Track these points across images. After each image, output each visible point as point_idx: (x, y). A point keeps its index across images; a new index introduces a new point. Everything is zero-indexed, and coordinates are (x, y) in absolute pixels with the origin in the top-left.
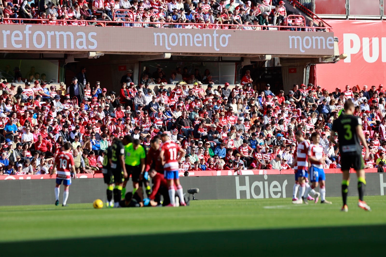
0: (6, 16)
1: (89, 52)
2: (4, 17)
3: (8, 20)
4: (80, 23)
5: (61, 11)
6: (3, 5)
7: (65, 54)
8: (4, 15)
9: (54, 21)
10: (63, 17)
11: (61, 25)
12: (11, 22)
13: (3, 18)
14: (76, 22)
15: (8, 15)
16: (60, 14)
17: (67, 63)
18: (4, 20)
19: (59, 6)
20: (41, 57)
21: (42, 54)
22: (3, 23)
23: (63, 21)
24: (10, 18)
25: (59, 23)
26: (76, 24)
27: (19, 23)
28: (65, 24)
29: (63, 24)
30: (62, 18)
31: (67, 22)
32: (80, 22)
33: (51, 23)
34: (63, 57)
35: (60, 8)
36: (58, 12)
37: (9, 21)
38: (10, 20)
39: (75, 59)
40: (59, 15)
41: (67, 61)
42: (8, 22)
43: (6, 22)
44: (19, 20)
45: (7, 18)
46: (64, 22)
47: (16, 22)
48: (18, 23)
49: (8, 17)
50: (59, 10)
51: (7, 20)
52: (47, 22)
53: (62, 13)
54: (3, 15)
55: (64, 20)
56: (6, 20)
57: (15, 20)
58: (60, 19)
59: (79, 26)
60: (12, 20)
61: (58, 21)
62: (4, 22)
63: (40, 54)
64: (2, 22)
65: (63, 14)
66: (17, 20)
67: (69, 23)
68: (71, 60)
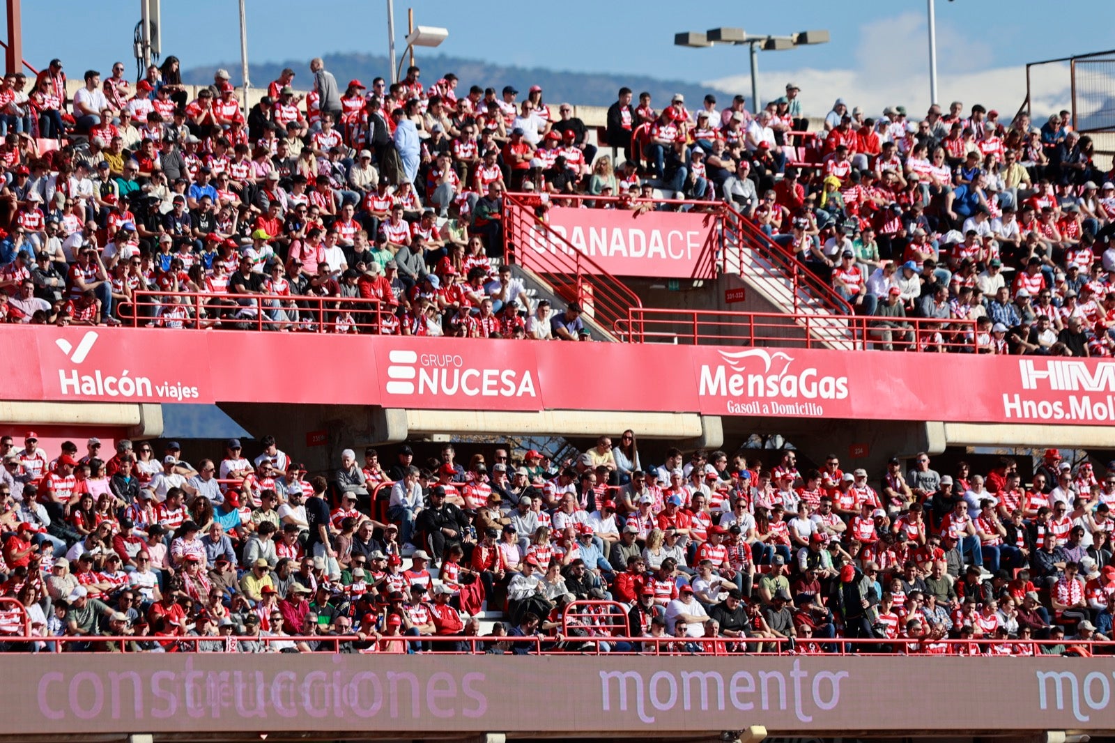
1: (1045, 731)
2: (798, 636)
3: (808, 643)
4: (1017, 648)
5: (959, 614)
6: (792, 602)
8: (797, 629)
9: (941, 645)
10: (967, 631)
11: (962, 654)
12: (817, 650)
14: (1005, 645)
15: (807, 629)
16: (959, 623)
18: (797, 644)
19: (956, 599)
21: (910, 739)
23: (967, 645)
24: (813, 637)
25: (956, 648)
26: (1008, 651)
27: (840, 651)
28: (973, 652)
29: (967, 651)
30: (963, 635)
31: (980, 645)
32: (1017, 644)
33: (933, 651)
35: (958, 607)
36: (953, 617)
37: (813, 648)
38: (814, 643)
40: (955, 625)
42: (808, 650)
43: (802, 649)
44: (839, 644)
45: (805, 637)
46: (970, 645)
47: (830, 648)
48: (836, 653)
50: (955, 612)
51: (806, 644)
52: (922, 648)
53: (962, 622)
54: (793, 628)
55: (970, 639)
56: (801, 643)
57: (828, 644)
58: (960, 638)
59: (1014, 656)
60: (820, 643)
61: (953, 644)
62: (798, 650)
63: (904, 739)
64: (790, 651)
65: (967, 622)
66: (833, 643)
67: (984, 648)
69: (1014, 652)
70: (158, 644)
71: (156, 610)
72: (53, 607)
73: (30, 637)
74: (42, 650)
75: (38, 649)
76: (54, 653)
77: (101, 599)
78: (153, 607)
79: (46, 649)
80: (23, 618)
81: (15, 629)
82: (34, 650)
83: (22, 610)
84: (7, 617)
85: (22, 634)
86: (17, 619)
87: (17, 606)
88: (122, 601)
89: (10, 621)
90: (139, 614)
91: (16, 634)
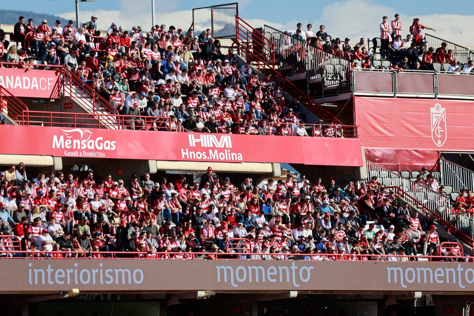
0: (95, 249)
1: (197, 291)
2: (93, 251)
3: (97, 254)
4: (186, 256)
5: (162, 241)
6: (91, 236)
7: (167, 294)
8: (93, 248)
9: (153, 254)
10: (165, 249)
11: (162, 258)
12: (101, 257)
13: (91, 251)
14: (180, 255)
15: (97, 247)
16: (161, 245)
17: (170, 305)
18: (93, 254)
19: (160, 235)
20: (139, 299)
21: (140, 294)
22: (91, 258)
23: (164, 254)
25: (160, 256)
26: (182, 257)
28: (167, 257)
29: (164, 257)
30: (163, 250)
31: (170, 254)
32: (186, 254)
33: (150, 257)
34: (165, 297)
35: (161, 238)
36: (159, 243)
37: (99, 256)
38: (100, 253)
39: (180, 301)
40: (160, 246)
41: (170, 304)
42: (97, 257)
43: (95, 256)
44: (111, 254)
45: (96, 251)
46: (166, 255)
47: (107, 256)
48: (109, 258)
49: (98, 250)
50: (160, 240)
51: (96, 254)
52: (145, 256)
53: (163, 244)
54: (91, 247)
55: (166, 252)
56: (94, 254)
57: (105, 254)
58: (161, 251)
59: (184, 259)
60: (102, 254)
61: (159, 254)
62: (93, 257)
63: (137, 295)
65: (165, 245)
66: (108, 254)
67: (172, 256)
68: (175, 302)
69: (184, 257)
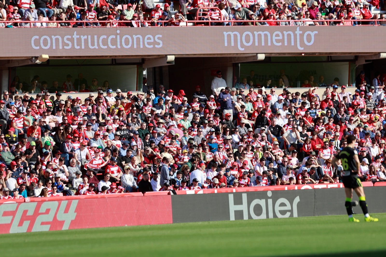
70: (266, 23)
71: (266, 11)
72: (231, 10)
73: (222, 20)
74: (227, 25)
75: (225, 25)
76: (231, 26)
77: (247, 8)
78: (265, 10)
79: (228, 25)
80: (220, 14)
81: (217, 18)
82: (224, 25)
83: (220, 11)
84: (215, 13)
85: (220, 19)
86: (218, 14)
87: (218, 10)
88: (254, 8)
89: (216, 15)
90: (260, 13)
91: (218, 20)
